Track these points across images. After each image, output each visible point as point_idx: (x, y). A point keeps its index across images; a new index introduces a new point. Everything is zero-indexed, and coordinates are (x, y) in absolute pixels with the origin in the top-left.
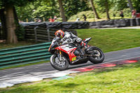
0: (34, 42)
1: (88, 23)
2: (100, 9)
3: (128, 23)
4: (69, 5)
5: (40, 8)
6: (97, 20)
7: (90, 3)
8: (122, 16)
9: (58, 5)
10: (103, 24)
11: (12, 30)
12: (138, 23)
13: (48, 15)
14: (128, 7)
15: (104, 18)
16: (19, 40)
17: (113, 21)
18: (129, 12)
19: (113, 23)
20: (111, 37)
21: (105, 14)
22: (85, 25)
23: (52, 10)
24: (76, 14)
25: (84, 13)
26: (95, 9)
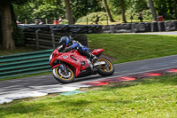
0: (35, 49)
1: (101, 27)
2: (115, 10)
3: (148, 28)
4: (77, 4)
5: (41, 7)
6: (110, 23)
7: (103, 2)
9: (64, 4)
10: (118, 28)
11: (8, 33)
12: (160, 28)
14: (148, 9)
15: (119, 20)
16: (17, 46)
17: (131, 24)
18: (149, 13)
19: (129, 28)
20: (128, 43)
21: (121, 16)
22: (97, 29)
23: (56, 10)
24: (85, 15)
25: (95, 14)
26: (108, 10)
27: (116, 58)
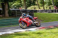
2: (40, 5)
3: (52, 11)
4: (27, 3)
5: (15, 4)
7: (37, 2)
8: (50, 8)
9: (23, 3)
10: (42, 11)
12: (57, 11)
13: (18, 6)
15: (42, 8)
19: (46, 11)
20: (47, 16)
23: (20, 4)
25: (33, 6)
26: (38, 5)
27: (43, 21)
